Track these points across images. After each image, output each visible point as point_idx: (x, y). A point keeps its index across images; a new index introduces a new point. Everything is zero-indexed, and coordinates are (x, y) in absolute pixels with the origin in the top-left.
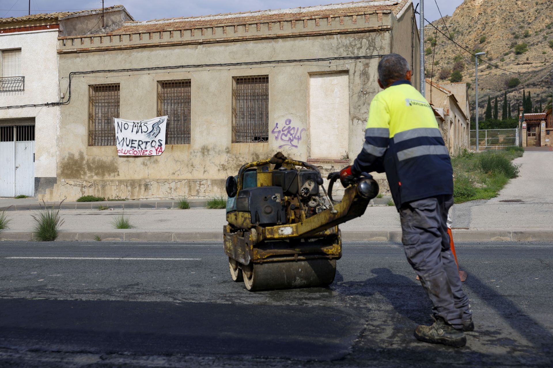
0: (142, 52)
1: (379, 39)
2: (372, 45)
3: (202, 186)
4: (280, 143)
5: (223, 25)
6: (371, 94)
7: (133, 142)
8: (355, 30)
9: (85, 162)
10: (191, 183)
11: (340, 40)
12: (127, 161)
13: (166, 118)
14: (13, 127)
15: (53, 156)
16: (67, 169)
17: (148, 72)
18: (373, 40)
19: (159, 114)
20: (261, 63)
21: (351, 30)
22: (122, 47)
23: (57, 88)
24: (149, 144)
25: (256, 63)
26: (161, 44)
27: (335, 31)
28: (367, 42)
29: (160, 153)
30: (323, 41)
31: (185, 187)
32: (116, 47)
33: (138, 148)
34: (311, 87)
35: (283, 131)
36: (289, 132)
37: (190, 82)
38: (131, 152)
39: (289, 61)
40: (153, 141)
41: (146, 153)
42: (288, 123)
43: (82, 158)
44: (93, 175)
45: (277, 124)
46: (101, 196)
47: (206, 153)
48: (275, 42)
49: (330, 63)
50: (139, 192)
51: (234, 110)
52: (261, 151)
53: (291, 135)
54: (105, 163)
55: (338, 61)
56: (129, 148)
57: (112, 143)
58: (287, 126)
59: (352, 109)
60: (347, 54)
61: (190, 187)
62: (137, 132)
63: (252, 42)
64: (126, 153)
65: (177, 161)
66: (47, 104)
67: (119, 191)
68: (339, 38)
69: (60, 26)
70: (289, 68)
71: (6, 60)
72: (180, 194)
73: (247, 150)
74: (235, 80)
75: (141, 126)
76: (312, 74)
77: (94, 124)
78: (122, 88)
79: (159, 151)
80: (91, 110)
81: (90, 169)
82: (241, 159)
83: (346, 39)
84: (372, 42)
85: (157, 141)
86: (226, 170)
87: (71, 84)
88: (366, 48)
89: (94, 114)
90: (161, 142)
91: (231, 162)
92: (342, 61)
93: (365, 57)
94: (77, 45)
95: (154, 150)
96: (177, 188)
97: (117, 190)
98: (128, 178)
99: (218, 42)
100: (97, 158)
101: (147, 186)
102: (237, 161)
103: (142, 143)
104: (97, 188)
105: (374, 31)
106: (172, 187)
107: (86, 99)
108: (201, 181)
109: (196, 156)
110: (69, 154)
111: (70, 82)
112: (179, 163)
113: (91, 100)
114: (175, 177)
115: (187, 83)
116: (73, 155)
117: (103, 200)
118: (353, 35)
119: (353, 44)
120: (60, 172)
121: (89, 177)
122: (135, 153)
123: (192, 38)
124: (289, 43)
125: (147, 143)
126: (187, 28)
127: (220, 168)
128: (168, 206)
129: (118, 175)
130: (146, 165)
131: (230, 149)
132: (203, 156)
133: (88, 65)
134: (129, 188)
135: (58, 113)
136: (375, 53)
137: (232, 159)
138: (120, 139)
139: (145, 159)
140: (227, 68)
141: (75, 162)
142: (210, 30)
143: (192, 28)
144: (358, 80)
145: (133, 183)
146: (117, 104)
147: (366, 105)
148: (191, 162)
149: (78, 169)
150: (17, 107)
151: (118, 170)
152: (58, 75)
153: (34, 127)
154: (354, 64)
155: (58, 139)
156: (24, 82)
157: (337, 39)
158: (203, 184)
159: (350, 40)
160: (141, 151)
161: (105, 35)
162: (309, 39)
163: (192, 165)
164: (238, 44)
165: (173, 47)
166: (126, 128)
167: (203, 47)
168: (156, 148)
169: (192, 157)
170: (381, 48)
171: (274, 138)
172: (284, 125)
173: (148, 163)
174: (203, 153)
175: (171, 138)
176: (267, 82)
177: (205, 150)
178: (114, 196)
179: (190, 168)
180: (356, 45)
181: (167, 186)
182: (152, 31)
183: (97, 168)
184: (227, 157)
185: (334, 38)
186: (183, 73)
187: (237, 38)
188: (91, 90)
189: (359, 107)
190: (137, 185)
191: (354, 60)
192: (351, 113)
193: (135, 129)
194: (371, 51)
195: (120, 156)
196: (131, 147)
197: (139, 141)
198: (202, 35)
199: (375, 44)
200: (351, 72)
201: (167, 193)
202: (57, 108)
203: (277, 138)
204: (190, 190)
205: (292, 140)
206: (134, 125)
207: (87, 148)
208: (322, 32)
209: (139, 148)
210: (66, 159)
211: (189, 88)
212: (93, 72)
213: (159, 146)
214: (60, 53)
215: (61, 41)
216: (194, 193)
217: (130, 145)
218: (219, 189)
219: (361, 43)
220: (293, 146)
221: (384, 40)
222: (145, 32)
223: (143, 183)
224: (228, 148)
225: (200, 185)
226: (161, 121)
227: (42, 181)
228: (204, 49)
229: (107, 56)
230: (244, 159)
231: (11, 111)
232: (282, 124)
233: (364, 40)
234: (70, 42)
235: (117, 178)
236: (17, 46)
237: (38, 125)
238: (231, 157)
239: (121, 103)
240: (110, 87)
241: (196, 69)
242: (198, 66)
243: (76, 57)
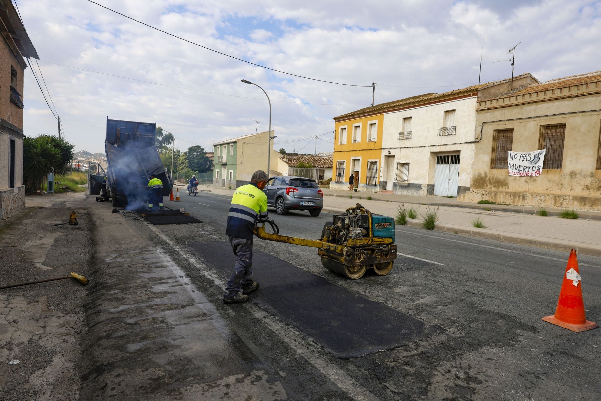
3: (565, 200)
5: (596, 81)
7: (520, 167)
9: (487, 179)
10: (556, 198)
12: (515, 179)
13: (545, 151)
14: (449, 156)
15: (469, 174)
16: (477, 182)
17: (534, 119)
19: (540, 148)
22: (517, 104)
23: (474, 132)
24: (531, 168)
26: (545, 99)
29: (538, 175)
31: (551, 200)
32: (513, 104)
37: (565, 125)
38: (519, 174)
40: (534, 167)
41: (528, 174)
43: (486, 176)
44: (492, 187)
46: (494, 201)
47: (574, 176)
50: (518, 201)
54: (500, 180)
56: (517, 171)
57: (506, 167)
61: (555, 200)
62: (523, 160)
64: (515, 174)
65: (550, 181)
66: (468, 143)
69: (479, 94)
71: (447, 117)
72: (548, 205)
75: (526, 156)
77: (495, 155)
78: (515, 131)
79: (538, 174)
80: (494, 146)
81: (490, 183)
85: (537, 167)
86: (589, 189)
87: (483, 129)
89: (495, 148)
90: (540, 168)
94: (489, 105)
95: (534, 172)
96: (545, 200)
97: (504, 198)
98: (514, 190)
99: (591, 94)
100: (495, 177)
101: (524, 197)
102: (599, 183)
103: (526, 168)
104: (491, 196)
106: (542, 199)
107: (491, 139)
108: (564, 196)
109: (565, 178)
110: (479, 173)
111: (482, 129)
112: (551, 183)
113: (494, 139)
114: (548, 192)
115: (563, 126)
116: (481, 174)
117: (494, 203)
120: (472, 184)
121: (489, 188)
122: (521, 174)
123: (570, 93)
125: (529, 168)
126: (566, 86)
127: (584, 188)
128: (532, 213)
129: (508, 188)
130: (528, 183)
131: (594, 174)
132: (571, 179)
133: (494, 117)
134: (512, 197)
135: (474, 148)
137: (595, 182)
138: (512, 165)
139: (527, 179)
140: (597, 113)
141: (482, 178)
142: (585, 86)
143: (570, 85)
145: (515, 195)
146: (511, 142)
148: (561, 182)
149: (483, 182)
150: (451, 144)
151: (508, 185)
152: (475, 124)
153: (459, 156)
155: (472, 164)
156: (455, 129)
158: (566, 199)
160: (526, 173)
161: (508, 96)
163: (562, 185)
165: (553, 101)
166: (516, 158)
167: (578, 99)
168: (536, 171)
169: (562, 178)
173: (529, 181)
174: (571, 176)
175: (548, 164)
177: (573, 174)
178: (502, 201)
179: (560, 186)
181: (538, 198)
182: (539, 91)
183: (495, 183)
184: (591, 180)
186: (560, 119)
188: (495, 132)
190: (517, 196)
193: (522, 158)
195: (510, 176)
196: (519, 170)
197: (524, 166)
198: (578, 90)
201: (538, 203)
202: (473, 145)
204: (555, 202)
206: (521, 156)
207: (489, 170)
209: (524, 171)
210: (476, 176)
211: (564, 129)
212: (496, 121)
213: (538, 170)
214: (478, 111)
215: (479, 103)
216: (558, 204)
217: (518, 169)
218: (579, 204)
222: (533, 92)
223: (522, 195)
224: (592, 173)
225: (564, 199)
226: (541, 153)
227: (462, 188)
228: (579, 100)
231: (448, 146)
234: (484, 103)
235: (507, 190)
236: (453, 109)
237: (462, 155)
238: (594, 180)
239: (514, 141)
240: (507, 130)
241: (571, 115)
242: (573, 113)
243: (487, 113)
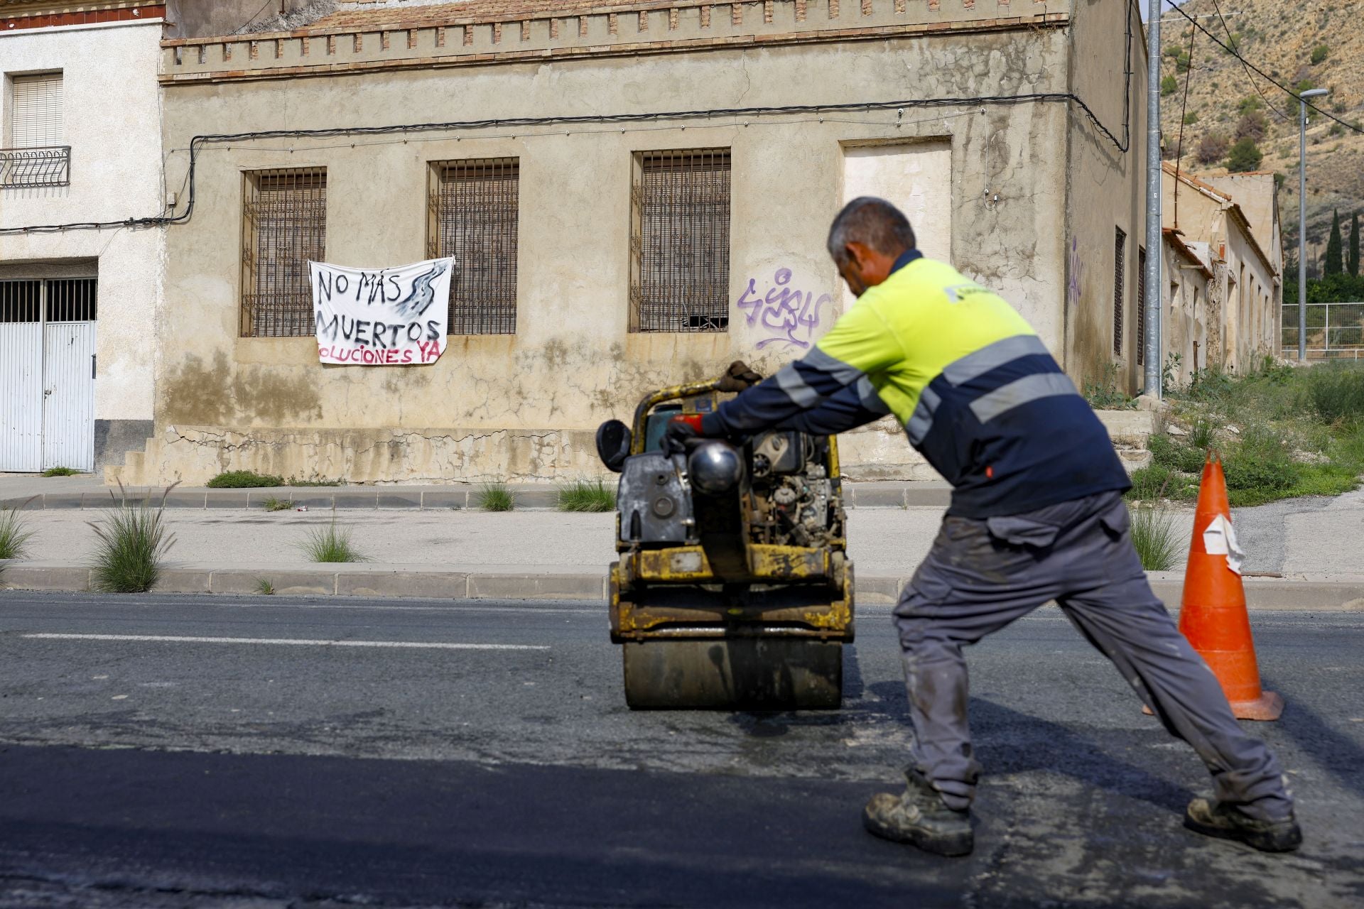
0: (387, 82)
1: (1037, 52)
2: (1016, 67)
3: (545, 450)
4: (760, 333)
5: (608, 10)
6: (1011, 201)
7: (362, 327)
8: (969, 25)
9: (229, 380)
10: (515, 441)
11: (927, 54)
12: (345, 378)
13: (449, 262)
14: (37, 284)
15: (144, 363)
16: (183, 399)
17: (402, 136)
18: (1020, 53)
19: (432, 251)
20: (711, 114)
21: (960, 26)
22: (335, 67)
23: (157, 179)
24: (402, 332)
25: (698, 115)
26: (440, 60)
27: (914, 28)
28: (1004, 59)
29: (433, 358)
30: (883, 55)
31: (499, 452)
32: (317, 69)
33: (374, 344)
34: (846, 180)
35: (768, 301)
36: (784, 304)
37: (517, 166)
38: (358, 355)
39: (787, 110)
40: (413, 325)
41: (395, 357)
42: (782, 279)
43: (222, 369)
44: (253, 414)
45: (752, 282)
46: (273, 473)
47: (558, 360)
48: (751, 57)
49: (900, 115)
50: (376, 463)
51: (635, 243)
52: (708, 356)
53: (791, 311)
54: (284, 383)
55: (922, 110)
56: (350, 345)
57: (304, 330)
58: (780, 289)
59: (960, 244)
60: (948, 93)
61: (513, 450)
62: (371, 300)
63: (686, 56)
64: (344, 356)
65: (478, 381)
66: (131, 223)
67: (322, 461)
68: (924, 46)
69: (168, 9)
70: (788, 128)
71: (22, 102)
72: (487, 471)
73: (669, 353)
74: (638, 159)
75: (381, 284)
76: (850, 147)
77: (255, 278)
78: (333, 180)
79: (430, 353)
80: (247, 240)
81: (243, 398)
82: (652, 376)
83: (944, 49)
84: (1018, 58)
85: (425, 326)
86: (612, 405)
87: (196, 167)
88: (999, 75)
89: (255, 250)
90: (437, 328)
91: (626, 384)
92: (932, 111)
93: (996, 100)
94: (214, 63)
95: (415, 348)
96: (477, 455)
97: (316, 458)
98: (346, 424)
99: (595, 56)
100: (262, 371)
101: (396, 449)
102: (642, 381)
103: (384, 331)
104: (261, 452)
105: (1023, 27)
106: (465, 450)
107: (235, 210)
108: (542, 434)
109: (530, 367)
110: (188, 357)
111: (193, 164)
112: (484, 386)
113: (248, 211)
114: (473, 423)
115: (508, 169)
116: (198, 360)
117: (277, 483)
118: (963, 39)
119: (965, 63)
120: (164, 407)
121: (240, 421)
122: (369, 357)
123: (525, 46)
124: (788, 60)
125: (395, 329)
126: (510, 17)
127: (596, 402)
128: (453, 502)
129: (320, 416)
130: (396, 390)
131: (624, 349)
132: (551, 368)
133: (241, 117)
134: (350, 452)
135: (161, 246)
136: (1026, 89)
137: (629, 377)
138: (328, 318)
139: (392, 373)
140: (618, 126)
141: (205, 380)
142: (572, 23)
143: (525, 17)
144: (976, 163)
145: (359, 440)
146: (318, 223)
147: (997, 231)
148: (516, 383)
149: (213, 398)
150: (50, 229)
151: (319, 403)
152: (160, 143)
153: (94, 283)
154: (966, 118)
155: (158, 316)
156: (68, 160)
157: (921, 48)
158: (548, 445)
159: (955, 53)
160: (383, 352)
161: (289, 35)
162: (844, 50)
163: (520, 393)
164: (649, 62)
165: (470, 70)
166: (342, 289)
167: (553, 70)
168: (422, 344)
169: (519, 368)
170: (1042, 75)
171: (744, 321)
172: (773, 284)
173: (401, 385)
174: (551, 359)
175: (463, 316)
176: (728, 166)
177: (555, 352)
178: (307, 472)
179: (515, 400)
180: (972, 66)
181: (452, 447)
182: (415, 25)
183: (263, 396)
184: (614, 371)
185: (911, 48)
186: (497, 140)
187: (647, 46)
188: (249, 184)
189: (979, 239)
190: (369, 444)
191: (965, 107)
192: (957, 253)
193: (366, 293)
194: (1015, 82)
195: (325, 365)
196: (357, 340)
197: (376, 324)
198: (551, 36)
199: (1025, 65)
200: (958, 141)
201: (450, 467)
202: (156, 233)
203: (751, 320)
204: (513, 460)
205: (794, 327)
206: (364, 281)
207: (236, 343)
208: (879, 31)
209: (377, 342)
210: (179, 372)
211: (514, 181)
212: (254, 136)
213: (429, 338)
214: (167, 84)
215: (171, 51)
216: (523, 467)
217: (353, 336)
219: (986, 63)
220: (796, 342)
221: (1050, 52)
222: (395, 27)
223: (386, 438)
224: (616, 346)
225: (542, 445)
226: (437, 270)
227: (114, 428)
228: (556, 75)
229: (292, 93)
230: (662, 377)
231: (32, 238)
232: (765, 283)
233: (996, 54)
234: (193, 52)
235: (316, 424)
236: (50, 65)
237: (106, 280)
238: (626, 372)
239: (329, 220)
240: (299, 176)
241: (532, 129)
242: (540, 121)
243: (209, 96)
